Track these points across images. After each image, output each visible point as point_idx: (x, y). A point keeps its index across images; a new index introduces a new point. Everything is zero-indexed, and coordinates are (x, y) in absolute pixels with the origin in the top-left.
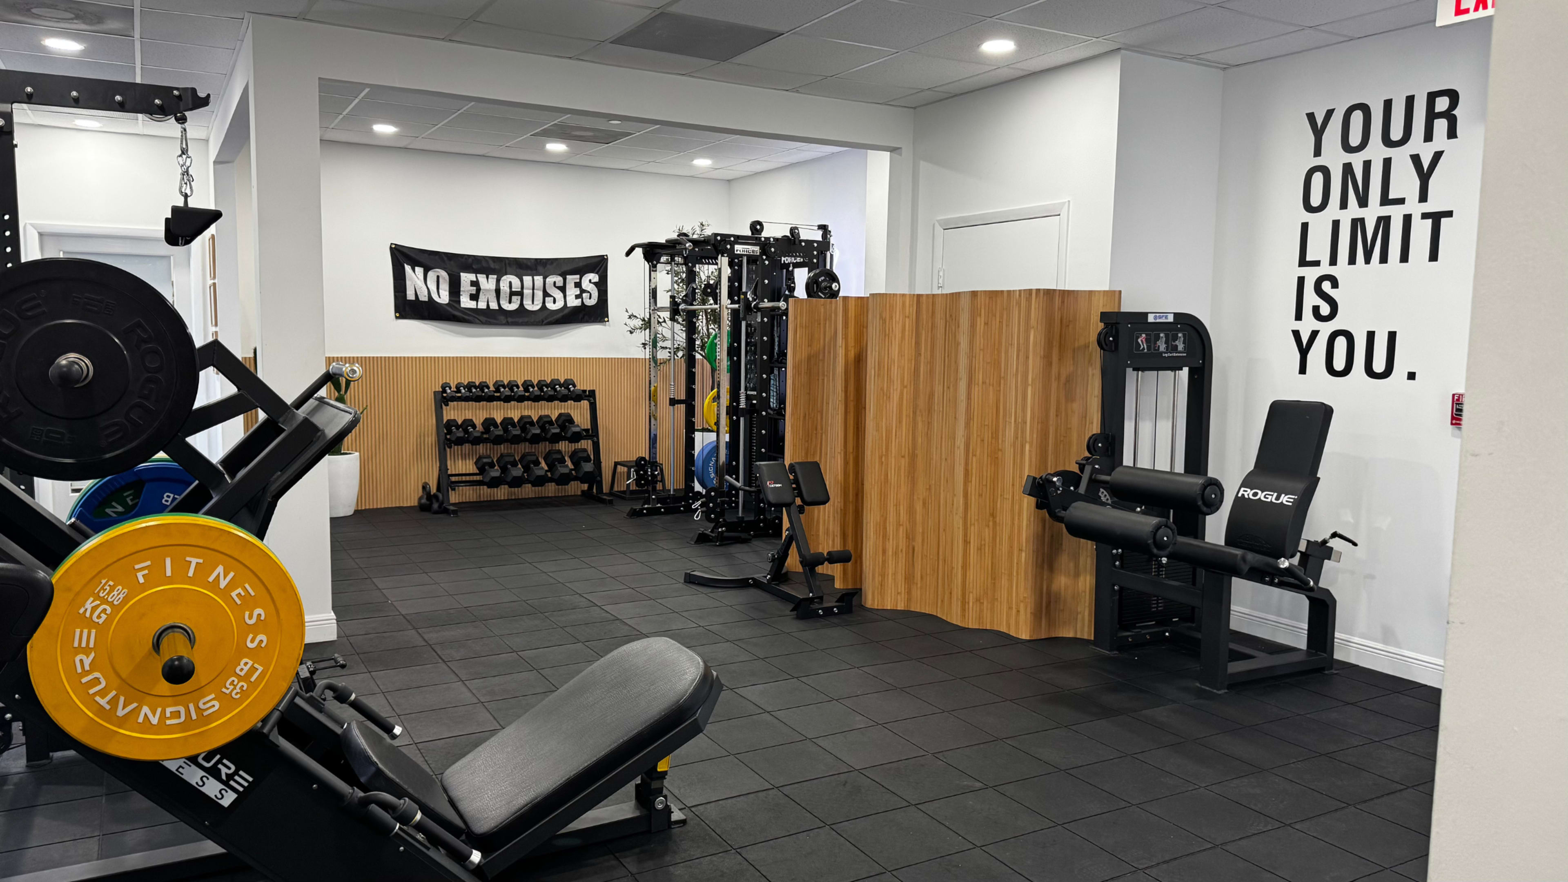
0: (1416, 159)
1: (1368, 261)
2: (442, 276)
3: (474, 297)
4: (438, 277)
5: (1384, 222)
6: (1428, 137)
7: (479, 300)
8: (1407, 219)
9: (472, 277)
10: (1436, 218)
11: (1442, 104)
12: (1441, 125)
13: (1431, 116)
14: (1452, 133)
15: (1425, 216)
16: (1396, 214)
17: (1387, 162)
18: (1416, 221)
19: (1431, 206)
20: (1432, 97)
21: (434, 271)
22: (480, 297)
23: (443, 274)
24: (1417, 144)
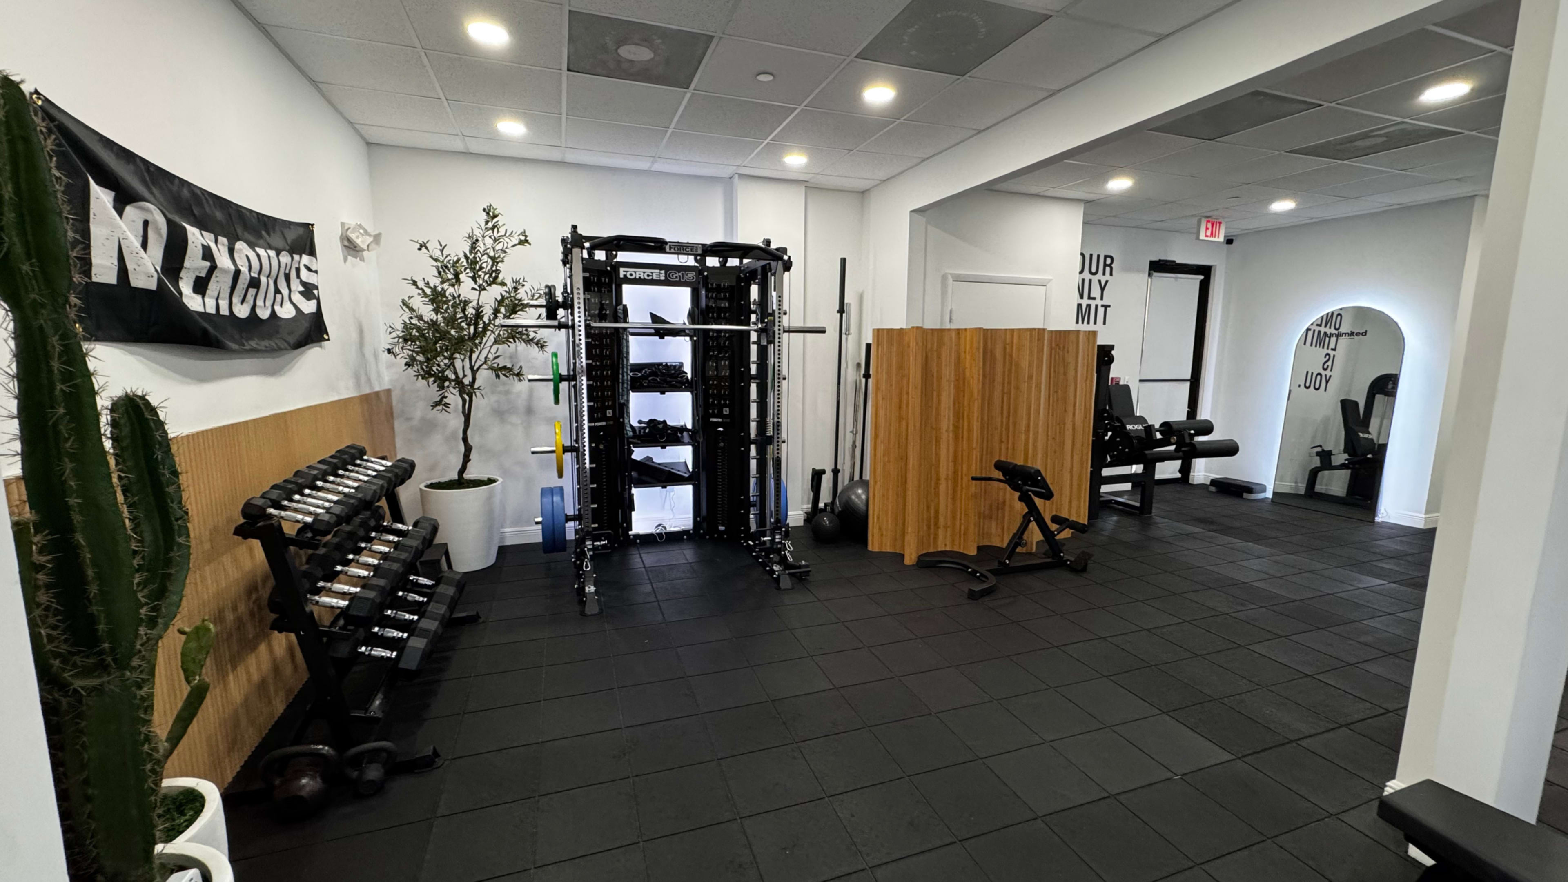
0: (1100, 281)
1: (1083, 323)
2: (155, 222)
3: (201, 286)
4: (146, 223)
5: (1089, 306)
6: (1104, 274)
7: (208, 292)
8: (1097, 306)
9: (208, 239)
10: (1106, 307)
11: (1109, 261)
12: (1108, 269)
13: (1105, 265)
14: (1111, 274)
15: (1102, 306)
16: (1093, 303)
17: (1090, 281)
18: (1099, 307)
19: (1104, 302)
20: (1106, 257)
21: (142, 209)
22: (210, 286)
23: (159, 220)
24: (1100, 275)
